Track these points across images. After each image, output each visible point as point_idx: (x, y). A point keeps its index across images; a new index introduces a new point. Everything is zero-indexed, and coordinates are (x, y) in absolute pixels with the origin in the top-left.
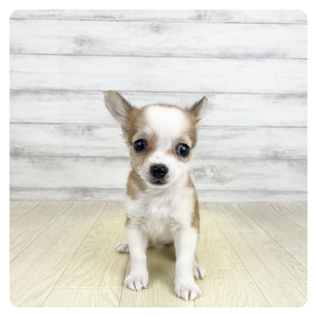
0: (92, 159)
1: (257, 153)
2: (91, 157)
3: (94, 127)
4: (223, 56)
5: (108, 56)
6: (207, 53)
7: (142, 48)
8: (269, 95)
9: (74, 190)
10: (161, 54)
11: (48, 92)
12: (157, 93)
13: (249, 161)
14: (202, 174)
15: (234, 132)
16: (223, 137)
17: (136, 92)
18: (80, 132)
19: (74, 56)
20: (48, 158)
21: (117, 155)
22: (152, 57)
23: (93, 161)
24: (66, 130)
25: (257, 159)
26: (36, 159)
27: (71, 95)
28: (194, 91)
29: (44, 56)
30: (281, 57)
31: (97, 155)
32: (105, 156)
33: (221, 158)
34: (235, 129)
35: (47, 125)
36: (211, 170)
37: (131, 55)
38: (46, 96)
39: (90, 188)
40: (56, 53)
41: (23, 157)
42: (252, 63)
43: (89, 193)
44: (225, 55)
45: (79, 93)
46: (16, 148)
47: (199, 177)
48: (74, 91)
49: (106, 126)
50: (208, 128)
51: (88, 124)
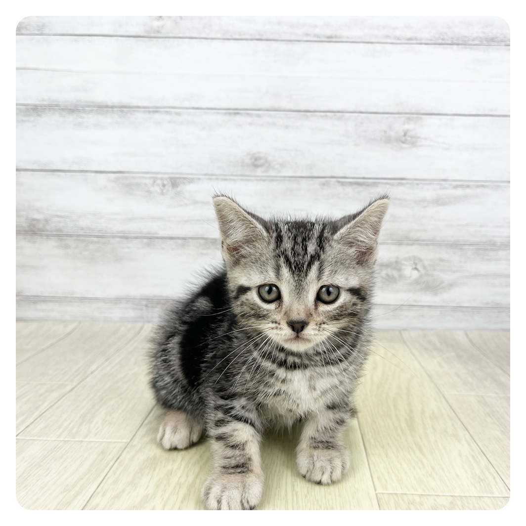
0: (180, 242)
2: (179, 238)
3: (184, 179)
5: (212, 39)
7: (279, 23)
9: (144, 302)
10: (318, 36)
11: (95, 109)
12: (309, 114)
13: (487, 250)
14: (395, 273)
15: (459, 192)
16: (438, 202)
17: (267, 110)
18: (157, 189)
19: (145, 39)
20: (95, 239)
22: (299, 41)
23: (183, 246)
24: (129, 186)
26: (70, 242)
27: (139, 116)
28: (381, 111)
29: (87, 38)
31: (191, 235)
32: (205, 237)
33: (433, 244)
34: (461, 186)
35: (93, 174)
36: (414, 267)
37: (258, 37)
38: (91, 119)
40: (111, 33)
41: (47, 236)
45: (155, 112)
46: (33, 220)
47: (390, 279)
48: (145, 109)
49: (207, 177)
50: (407, 183)
51: (172, 173)
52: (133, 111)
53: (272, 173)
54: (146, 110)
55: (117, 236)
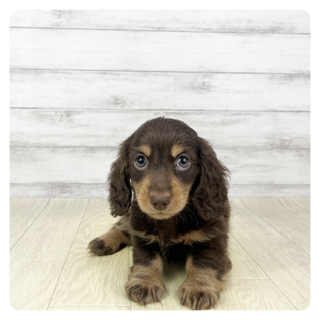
0: (71, 149)
1: (262, 141)
2: (71, 147)
3: (74, 111)
4: (223, 31)
6: (205, 27)
7: (130, 20)
8: (275, 75)
9: (50, 186)
10: (152, 28)
11: (20, 71)
12: (147, 73)
13: (252, 151)
15: (235, 117)
16: (223, 123)
17: (123, 71)
18: (58, 118)
20: (20, 148)
21: (100, 145)
22: (141, 31)
23: (73, 151)
24: (41, 116)
25: (262, 149)
27: (47, 74)
28: (189, 71)
30: (288, 32)
31: (78, 145)
32: (87, 146)
33: (221, 148)
34: (236, 114)
35: (19, 109)
37: (117, 28)
38: (18, 76)
39: (69, 183)
40: (30, 26)
42: (255, 38)
43: (68, 189)
44: (225, 30)
45: (56, 72)
49: (88, 110)
50: (205, 113)
51: (66, 109)
52: (43, 72)
53: (126, 108)
54: (51, 71)
55: (34, 146)
